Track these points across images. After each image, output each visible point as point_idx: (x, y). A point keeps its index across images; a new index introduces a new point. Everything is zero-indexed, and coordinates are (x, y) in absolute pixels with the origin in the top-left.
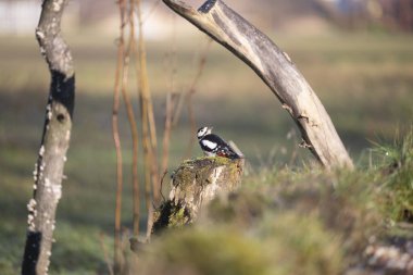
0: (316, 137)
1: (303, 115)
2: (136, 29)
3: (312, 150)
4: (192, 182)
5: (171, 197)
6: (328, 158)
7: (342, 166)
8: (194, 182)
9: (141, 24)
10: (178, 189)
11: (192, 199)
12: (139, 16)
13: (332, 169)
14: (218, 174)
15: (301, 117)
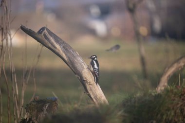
0: (91, 90)
1: (85, 80)
2: (9, 41)
3: (89, 95)
4: (35, 111)
5: (25, 117)
6: (96, 99)
7: (103, 102)
8: (36, 110)
9: (11, 39)
10: (29, 114)
11: (35, 118)
12: (10, 35)
13: (98, 104)
14: (47, 107)
15: (84, 81)
